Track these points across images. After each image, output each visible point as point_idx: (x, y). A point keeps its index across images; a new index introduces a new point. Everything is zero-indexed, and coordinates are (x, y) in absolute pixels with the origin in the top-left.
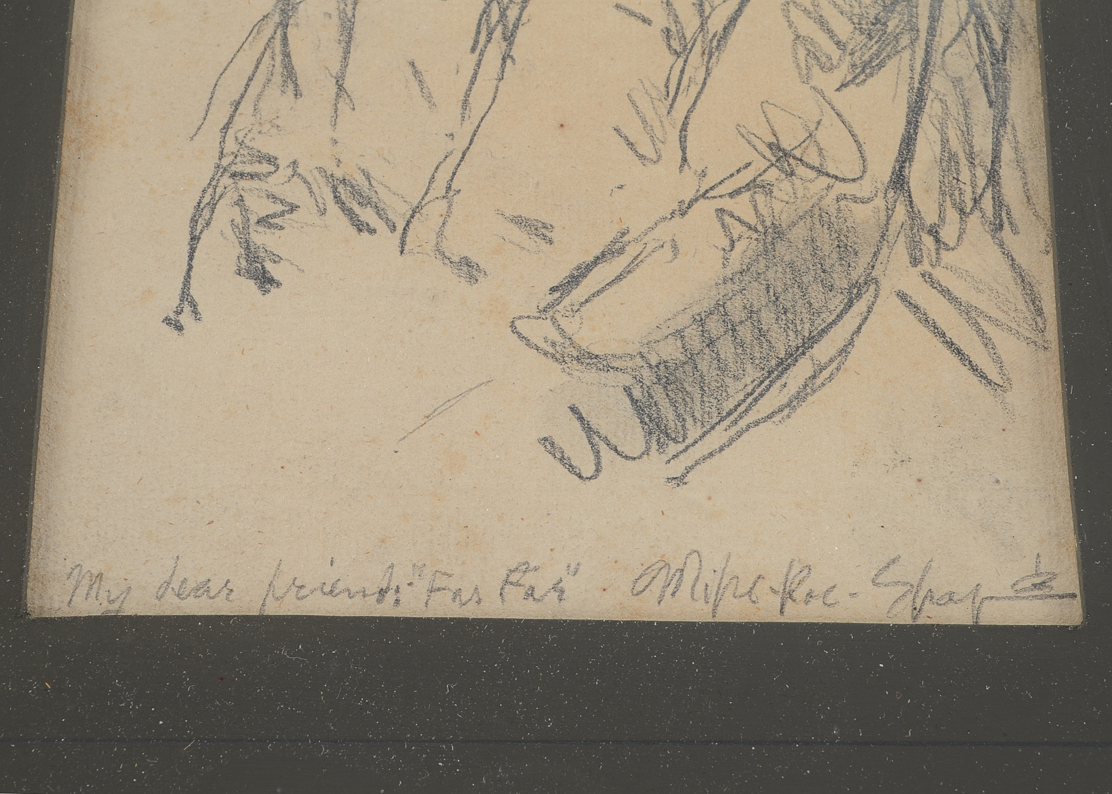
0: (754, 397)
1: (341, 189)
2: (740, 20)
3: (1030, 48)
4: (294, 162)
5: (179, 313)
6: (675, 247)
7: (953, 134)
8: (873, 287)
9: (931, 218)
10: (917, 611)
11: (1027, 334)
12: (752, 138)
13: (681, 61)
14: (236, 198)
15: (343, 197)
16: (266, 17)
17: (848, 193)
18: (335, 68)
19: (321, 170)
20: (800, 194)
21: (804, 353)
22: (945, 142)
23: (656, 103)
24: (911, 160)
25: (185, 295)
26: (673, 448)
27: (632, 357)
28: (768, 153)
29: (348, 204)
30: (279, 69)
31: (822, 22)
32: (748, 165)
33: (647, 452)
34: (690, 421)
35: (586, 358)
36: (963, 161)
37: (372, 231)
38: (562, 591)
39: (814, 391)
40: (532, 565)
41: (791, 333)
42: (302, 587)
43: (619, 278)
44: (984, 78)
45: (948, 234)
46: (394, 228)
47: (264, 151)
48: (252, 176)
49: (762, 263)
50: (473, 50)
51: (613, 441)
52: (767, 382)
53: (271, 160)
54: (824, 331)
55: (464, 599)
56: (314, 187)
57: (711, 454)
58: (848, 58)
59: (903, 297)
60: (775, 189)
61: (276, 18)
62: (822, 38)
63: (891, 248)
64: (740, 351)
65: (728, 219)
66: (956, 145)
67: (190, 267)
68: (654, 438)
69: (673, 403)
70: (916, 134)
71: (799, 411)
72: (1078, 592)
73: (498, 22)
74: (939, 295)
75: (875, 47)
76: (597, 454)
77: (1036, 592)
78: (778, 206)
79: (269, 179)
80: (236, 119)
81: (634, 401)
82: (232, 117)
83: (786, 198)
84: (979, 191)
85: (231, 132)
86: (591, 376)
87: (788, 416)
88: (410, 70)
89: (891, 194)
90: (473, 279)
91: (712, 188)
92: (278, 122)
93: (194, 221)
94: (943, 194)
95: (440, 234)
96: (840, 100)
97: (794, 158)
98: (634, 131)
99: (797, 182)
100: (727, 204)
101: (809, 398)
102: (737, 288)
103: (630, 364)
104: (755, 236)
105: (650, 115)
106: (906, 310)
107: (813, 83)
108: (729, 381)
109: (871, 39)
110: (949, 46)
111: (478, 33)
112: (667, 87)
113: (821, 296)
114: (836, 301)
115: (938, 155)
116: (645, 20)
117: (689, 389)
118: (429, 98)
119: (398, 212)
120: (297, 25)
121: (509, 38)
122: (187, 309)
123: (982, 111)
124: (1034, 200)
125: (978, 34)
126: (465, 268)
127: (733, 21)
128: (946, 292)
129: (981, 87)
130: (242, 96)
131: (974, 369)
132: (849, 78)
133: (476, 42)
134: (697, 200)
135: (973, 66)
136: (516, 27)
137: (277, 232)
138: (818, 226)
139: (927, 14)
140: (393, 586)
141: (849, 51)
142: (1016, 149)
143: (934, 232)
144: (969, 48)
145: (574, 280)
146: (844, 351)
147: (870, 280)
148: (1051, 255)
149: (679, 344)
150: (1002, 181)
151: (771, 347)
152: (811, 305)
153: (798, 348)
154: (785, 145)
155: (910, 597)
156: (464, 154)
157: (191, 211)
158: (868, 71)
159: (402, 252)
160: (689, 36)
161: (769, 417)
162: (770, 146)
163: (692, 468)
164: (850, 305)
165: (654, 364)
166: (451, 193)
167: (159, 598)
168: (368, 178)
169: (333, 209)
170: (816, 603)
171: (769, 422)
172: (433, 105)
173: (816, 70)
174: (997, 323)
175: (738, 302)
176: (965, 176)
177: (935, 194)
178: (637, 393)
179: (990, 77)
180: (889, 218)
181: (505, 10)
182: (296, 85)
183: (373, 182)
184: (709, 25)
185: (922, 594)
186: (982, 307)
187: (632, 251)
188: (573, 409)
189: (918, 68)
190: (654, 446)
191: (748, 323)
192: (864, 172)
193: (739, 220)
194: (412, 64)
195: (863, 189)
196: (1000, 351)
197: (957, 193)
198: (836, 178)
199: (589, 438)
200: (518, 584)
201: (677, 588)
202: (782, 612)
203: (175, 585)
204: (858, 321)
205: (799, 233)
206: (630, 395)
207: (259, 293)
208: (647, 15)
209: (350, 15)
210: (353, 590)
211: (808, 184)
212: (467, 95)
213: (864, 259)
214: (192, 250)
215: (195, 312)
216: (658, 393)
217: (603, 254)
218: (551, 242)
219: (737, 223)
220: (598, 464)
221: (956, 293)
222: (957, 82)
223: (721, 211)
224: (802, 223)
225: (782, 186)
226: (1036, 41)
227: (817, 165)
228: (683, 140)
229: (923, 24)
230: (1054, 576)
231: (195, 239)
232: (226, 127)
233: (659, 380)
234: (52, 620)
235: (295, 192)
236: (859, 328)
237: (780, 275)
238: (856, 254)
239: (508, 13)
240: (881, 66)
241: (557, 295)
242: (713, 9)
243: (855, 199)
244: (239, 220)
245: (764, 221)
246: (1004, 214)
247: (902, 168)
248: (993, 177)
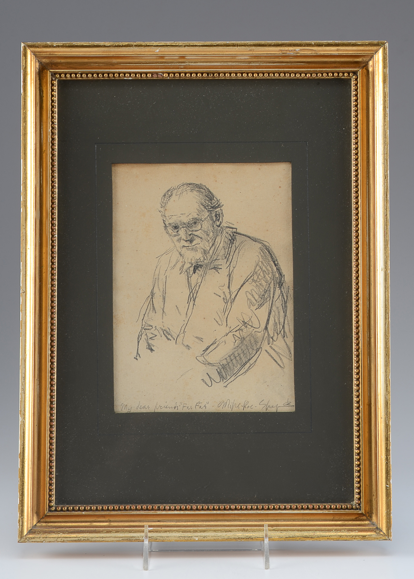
0: (239, 370)
1: (164, 332)
2: (237, 295)
3: (292, 300)
4: (156, 326)
5: (137, 356)
6: (225, 342)
7: (276, 319)
8: (261, 349)
9: (272, 335)
10: (267, 409)
11: (288, 358)
12: (239, 320)
13: (226, 304)
14: (145, 334)
15: (165, 333)
16: (149, 296)
17: (257, 331)
18: (162, 307)
19: (160, 328)
20: (248, 331)
21: (248, 362)
22: (275, 320)
23: (222, 313)
24: (268, 324)
25: (137, 353)
26: (225, 381)
27: (218, 363)
28: (242, 323)
29: (166, 335)
30: (152, 307)
31: (253, 296)
32: (239, 325)
33: (220, 381)
34: (228, 375)
35: (209, 364)
36: (278, 324)
37: (170, 340)
38: (206, 407)
39: (250, 369)
40: (200, 402)
41: (246, 358)
42: (161, 407)
43: (215, 348)
44: (283, 307)
45: (275, 338)
46: (174, 339)
47: (150, 324)
48: (148, 329)
49: (241, 345)
50: (188, 303)
51: (214, 380)
52: (241, 368)
53: (151, 326)
54: (252, 358)
55: (189, 408)
56: (160, 332)
57: (231, 382)
58: (257, 303)
59: (266, 351)
60: (243, 330)
61: (151, 297)
62: (253, 299)
63: (264, 341)
64: (237, 362)
65: (235, 336)
66: (277, 321)
67: (138, 348)
68: (222, 379)
69: (225, 372)
70: (269, 319)
71: (247, 373)
72: (295, 405)
73: (192, 297)
74: (273, 350)
75: (263, 301)
76: (212, 382)
77: (287, 405)
78: (244, 333)
79: (151, 330)
80: (144, 318)
81: (218, 372)
82: (144, 317)
83: (245, 332)
84: (281, 330)
85: (144, 320)
86: (210, 367)
87: (245, 374)
88: (176, 307)
89: (265, 331)
90: (189, 349)
91: (232, 330)
92: (152, 318)
93: (138, 339)
94: (274, 330)
95: (183, 340)
96: (256, 312)
97: (247, 324)
98: (218, 319)
99: (248, 329)
100: (235, 333)
101: (249, 371)
102: (236, 350)
103: (217, 365)
104: (240, 339)
105: (220, 316)
106: (267, 353)
107: (251, 309)
108: (235, 368)
109: (262, 299)
110: (276, 300)
111: (188, 299)
112: (224, 310)
113: (251, 351)
114: (254, 352)
115: (273, 323)
116: (220, 296)
117: (228, 369)
118: (180, 313)
119: (175, 336)
120: (155, 298)
121: (194, 300)
122: (138, 356)
123: (282, 314)
124: (291, 331)
125: (282, 298)
126: (187, 347)
127: (236, 296)
128: (274, 350)
129: (282, 309)
130: (145, 313)
131: (278, 364)
132: (258, 307)
133: (188, 301)
134: (229, 333)
135: (281, 305)
136: (195, 298)
137: (153, 340)
138: (251, 337)
139: (273, 294)
140: (177, 406)
141: (258, 302)
142: (288, 321)
143: (272, 338)
144: (280, 300)
145: (207, 349)
146: (255, 361)
147: (260, 348)
148: (293, 342)
149: (226, 361)
150: (285, 328)
151: (242, 361)
152: (249, 353)
153: (247, 361)
154: (245, 321)
155: (266, 407)
156: (187, 324)
157: (138, 336)
158: (261, 306)
159: (176, 344)
160: (228, 299)
161: (242, 374)
162: (243, 321)
163: (228, 384)
164: (257, 352)
165: (221, 365)
166: (184, 332)
167: (137, 409)
168: (169, 329)
169: (163, 336)
170: (249, 408)
171: (242, 375)
172: (180, 314)
173: (251, 306)
174: (283, 356)
175: (236, 352)
176: (278, 327)
177: (273, 331)
178: (218, 370)
179: (284, 306)
180: (264, 335)
181: (193, 294)
182: (155, 311)
183: (170, 330)
184: (232, 297)
185: (268, 406)
186: (280, 352)
187: (217, 343)
188: (207, 374)
189: (270, 305)
190: (221, 380)
191: (238, 356)
192: (260, 326)
193: (237, 336)
194: (176, 306)
195: (259, 330)
196: (283, 361)
197: (277, 330)
198: (255, 328)
199: (210, 379)
200: (198, 406)
201: (226, 406)
202: (243, 410)
203: (140, 407)
204: (258, 355)
205: (248, 339)
206: (217, 371)
207: (151, 352)
208: (220, 295)
209: (164, 296)
210: (170, 407)
211: (249, 329)
212: (187, 312)
213: (260, 343)
214: (138, 344)
215: (139, 356)
216: (222, 370)
217: (212, 344)
218: (203, 342)
219: (236, 337)
220: (212, 384)
221: (276, 350)
222: (278, 308)
223: (234, 335)
224: (248, 337)
225: (245, 329)
226: (293, 299)
227: (251, 325)
228: (227, 320)
229: (272, 296)
230: (291, 402)
231: (138, 342)
232: (143, 319)
233: (222, 367)
234: (118, 414)
235: (156, 333)
236: (258, 357)
237: (244, 347)
238: (258, 342)
239: (194, 295)
240: (263, 305)
241: (204, 352)
242: (232, 293)
243: (258, 332)
244: (146, 338)
245: (241, 337)
246: (285, 334)
247: (267, 325)
248: (283, 327)
